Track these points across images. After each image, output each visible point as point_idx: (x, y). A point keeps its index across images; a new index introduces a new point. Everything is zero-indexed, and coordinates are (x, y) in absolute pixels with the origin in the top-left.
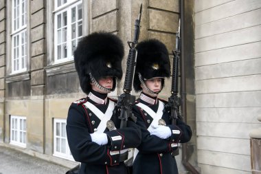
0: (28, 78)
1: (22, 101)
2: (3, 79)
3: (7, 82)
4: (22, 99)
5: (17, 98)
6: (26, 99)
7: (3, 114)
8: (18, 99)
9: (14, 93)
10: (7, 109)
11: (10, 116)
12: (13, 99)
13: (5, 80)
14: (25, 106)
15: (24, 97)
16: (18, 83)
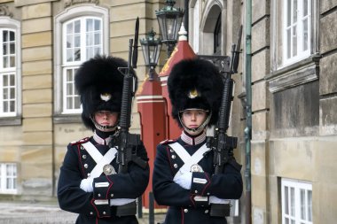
0: (315, 77)
1: (302, 140)
2: (263, 83)
3: (272, 90)
4: (303, 134)
5: (293, 131)
6: (312, 134)
7: (264, 175)
8: (294, 136)
9: (286, 119)
10: (273, 161)
11: (279, 179)
12: (285, 136)
13: (268, 85)
14: (309, 153)
15: (308, 130)
16: (294, 91)
